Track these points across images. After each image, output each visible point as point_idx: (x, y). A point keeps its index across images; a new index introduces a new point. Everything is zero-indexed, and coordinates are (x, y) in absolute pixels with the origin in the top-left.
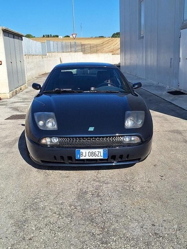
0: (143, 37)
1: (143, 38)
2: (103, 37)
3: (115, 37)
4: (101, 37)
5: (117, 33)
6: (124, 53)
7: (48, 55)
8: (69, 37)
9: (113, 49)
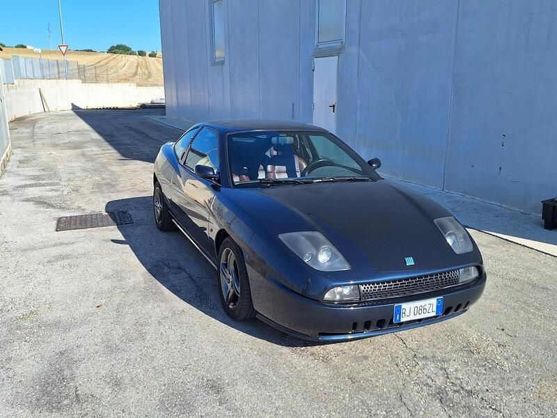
0: (222, 63)
1: (223, 65)
2: (91, 51)
3: (115, 53)
4: (88, 51)
5: (117, 46)
6: (174, 86)
7: (17, 84)
8: (25, 47)
9: (125, 75)
